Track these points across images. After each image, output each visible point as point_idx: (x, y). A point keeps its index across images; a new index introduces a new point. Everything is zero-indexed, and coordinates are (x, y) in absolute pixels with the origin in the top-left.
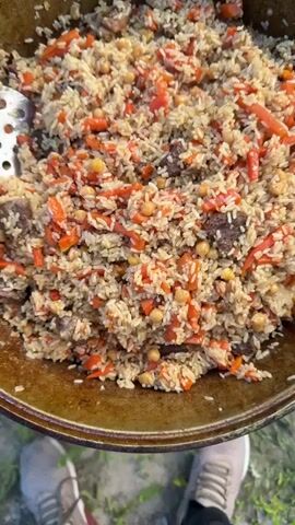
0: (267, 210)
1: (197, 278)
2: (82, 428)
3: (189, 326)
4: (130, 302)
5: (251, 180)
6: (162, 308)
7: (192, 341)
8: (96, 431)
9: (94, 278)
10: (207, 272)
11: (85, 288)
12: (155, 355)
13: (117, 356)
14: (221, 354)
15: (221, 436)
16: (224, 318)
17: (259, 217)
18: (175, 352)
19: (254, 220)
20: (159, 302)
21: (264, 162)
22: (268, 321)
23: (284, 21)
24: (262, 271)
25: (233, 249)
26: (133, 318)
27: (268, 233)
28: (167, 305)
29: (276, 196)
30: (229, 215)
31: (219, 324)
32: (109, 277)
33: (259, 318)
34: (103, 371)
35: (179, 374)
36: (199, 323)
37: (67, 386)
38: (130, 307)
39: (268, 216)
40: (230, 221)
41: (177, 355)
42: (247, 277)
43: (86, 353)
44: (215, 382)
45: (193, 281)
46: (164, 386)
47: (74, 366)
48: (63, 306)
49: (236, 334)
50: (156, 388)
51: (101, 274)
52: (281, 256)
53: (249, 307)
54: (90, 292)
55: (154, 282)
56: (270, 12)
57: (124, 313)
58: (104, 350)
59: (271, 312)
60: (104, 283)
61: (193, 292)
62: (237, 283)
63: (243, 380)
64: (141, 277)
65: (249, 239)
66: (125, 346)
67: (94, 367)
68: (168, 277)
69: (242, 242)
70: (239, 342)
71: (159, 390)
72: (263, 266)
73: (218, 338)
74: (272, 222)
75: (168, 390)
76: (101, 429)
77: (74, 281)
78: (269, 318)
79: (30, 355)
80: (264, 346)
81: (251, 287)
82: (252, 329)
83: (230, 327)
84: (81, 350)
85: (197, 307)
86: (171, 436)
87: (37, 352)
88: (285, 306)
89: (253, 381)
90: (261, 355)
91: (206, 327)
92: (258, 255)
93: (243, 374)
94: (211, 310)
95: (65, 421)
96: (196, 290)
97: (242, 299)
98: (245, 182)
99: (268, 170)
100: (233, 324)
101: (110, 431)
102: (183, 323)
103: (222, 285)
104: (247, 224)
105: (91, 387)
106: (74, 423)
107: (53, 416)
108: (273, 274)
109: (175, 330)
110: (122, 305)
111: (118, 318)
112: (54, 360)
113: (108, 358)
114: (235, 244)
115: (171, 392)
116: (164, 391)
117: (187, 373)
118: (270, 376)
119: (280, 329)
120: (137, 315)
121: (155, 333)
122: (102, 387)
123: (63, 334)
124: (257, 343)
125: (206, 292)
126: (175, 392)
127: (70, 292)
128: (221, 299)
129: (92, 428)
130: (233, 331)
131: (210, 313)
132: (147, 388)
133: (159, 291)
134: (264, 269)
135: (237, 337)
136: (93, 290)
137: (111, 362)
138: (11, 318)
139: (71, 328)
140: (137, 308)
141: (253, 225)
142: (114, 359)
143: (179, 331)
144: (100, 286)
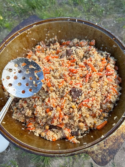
0: (89, 91)
1: (64, 105)
2: (15, 139)
3: (59, 120)
4: (43, 108)
5: (86, 81)
6: (52, 111)
7: (59, 126)
8: (19, 141)
9: (36, 99)
10: (68, 104)
11: (33, 101)
12: (47, 127)
13: (37, 125)
14: (67, 133)
15: (56, 155)
16: (70, 121)
17: (86, 92)
18: (54, 128)
19: (85, 93)
20: (51, 110)
21: (91, 78)
22: (84, 126)
23: (106, 48)
24: (84, 108)
25: (76, 99)
26: (43, 113)
27: (88, 98)
28: (53, 111)
29: (93, 88)
30: (77, 89)
31: (69, 122)
32: (40, 100)
33: (81, 124)
34: (31, 128)
35: (53, 136)
36: (62, 120)
37: (19, 129)
38: (43, 109)
39: (89, 93)
40: (77, 90)
41: (54, 129)
42: (79, 109)
43: (29, 122)
44: (63, 141)
45: (62, 105)
46: (47, 138)
47: (24, 125)
48: (27, 105)
49: (73, 128)
50: (45, 138)
51: (39, 98)
52: (91, 105)
53: (78, 119)
54: (34, 103)
55: (51, 102)
56: (103, 45)
57: (41, 111)
58: (34, 123)
59: (86, 124)
60: (38, 101)
61: (62, 109)
62: (76, 110)
63: (71, 143)
64: (48, 100)
65: (82, 98)
66: (39, 122)
67: (29, 126)
68: (56, 103)
69: (80, 98)
70: (74, 131)
71: (45, 139)
72: (85, 107)
73: (68, 128)
74: (90, 95)
75: (48, 139)
76: (21, 141)
77: (31, 99)
78: (85, 126)
79: (13, 117)
80: (82, 135)
81: (80, 113)
82: (79, 128)
83: (72, 125)
84: (27, 120)
85: (63, 114)
86: (40, 150)
87: (15, 117)
88: (91, 123)
89: (74, 143)
90: (80, 137)
91: (64, 122)
92: (84, 103)
93: (72, 140)
94: (66, 116)
95: (12, 135)
96: (63, 108)
97: (77, 116)
98: (84, 82)
99: (91, 80)
100: (73, 123)
101: (23, 143)
102: (57, 119)
103: (71, 110)
104: (82, 93)
105: (26, 132)
106: (14, 137)
107: (9, 133)
108: (89, 111)
109: (54, 120)
110: (41, 108)
111: (38, 111)
112: (20, 121)
113: (35, 126)
114: (78, 98)
115: (49, 140)
116: (47, 140)
117: (55, 136)
118: (79, 142)
119: (89, 131)
120: (44, 112)
121: (48, 120)
122: (29, 133)
123: (22, 112)
124: (80, 133)
125: (66, 110)
126: (50, 141)
127: (29, 102)
128: (71, 114)
129: (18, 140)
130: (73, 127)
131: (66, 118)
132: (42, 137)
133: (52, 106)
134: (85, 108)
135: (74, 129)
136: (35, 103)
137: (35, 127)
138: (13, 106)
139: (25, 111)
140: (45, 110)
141: (84, 94)
142: (36, 126)
143: (55, 121)
144: (37, 102)
